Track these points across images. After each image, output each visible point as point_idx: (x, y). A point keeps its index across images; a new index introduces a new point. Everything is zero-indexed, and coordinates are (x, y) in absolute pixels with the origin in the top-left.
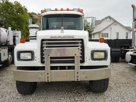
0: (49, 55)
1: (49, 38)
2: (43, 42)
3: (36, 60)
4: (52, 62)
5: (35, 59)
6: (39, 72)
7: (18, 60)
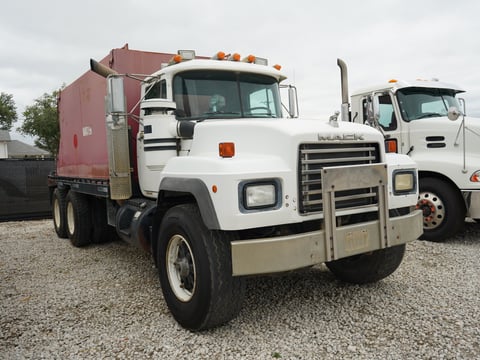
0: (333, 187)
1: (315, 140)
2: (303, 151)
3: (287, 205)
4: (339, 206)
5: (285, 201)
6: (311, 237)
7: (242, 211)
